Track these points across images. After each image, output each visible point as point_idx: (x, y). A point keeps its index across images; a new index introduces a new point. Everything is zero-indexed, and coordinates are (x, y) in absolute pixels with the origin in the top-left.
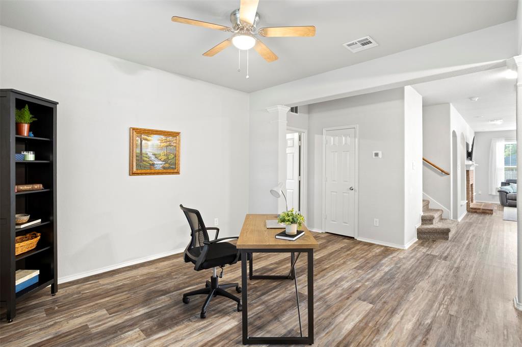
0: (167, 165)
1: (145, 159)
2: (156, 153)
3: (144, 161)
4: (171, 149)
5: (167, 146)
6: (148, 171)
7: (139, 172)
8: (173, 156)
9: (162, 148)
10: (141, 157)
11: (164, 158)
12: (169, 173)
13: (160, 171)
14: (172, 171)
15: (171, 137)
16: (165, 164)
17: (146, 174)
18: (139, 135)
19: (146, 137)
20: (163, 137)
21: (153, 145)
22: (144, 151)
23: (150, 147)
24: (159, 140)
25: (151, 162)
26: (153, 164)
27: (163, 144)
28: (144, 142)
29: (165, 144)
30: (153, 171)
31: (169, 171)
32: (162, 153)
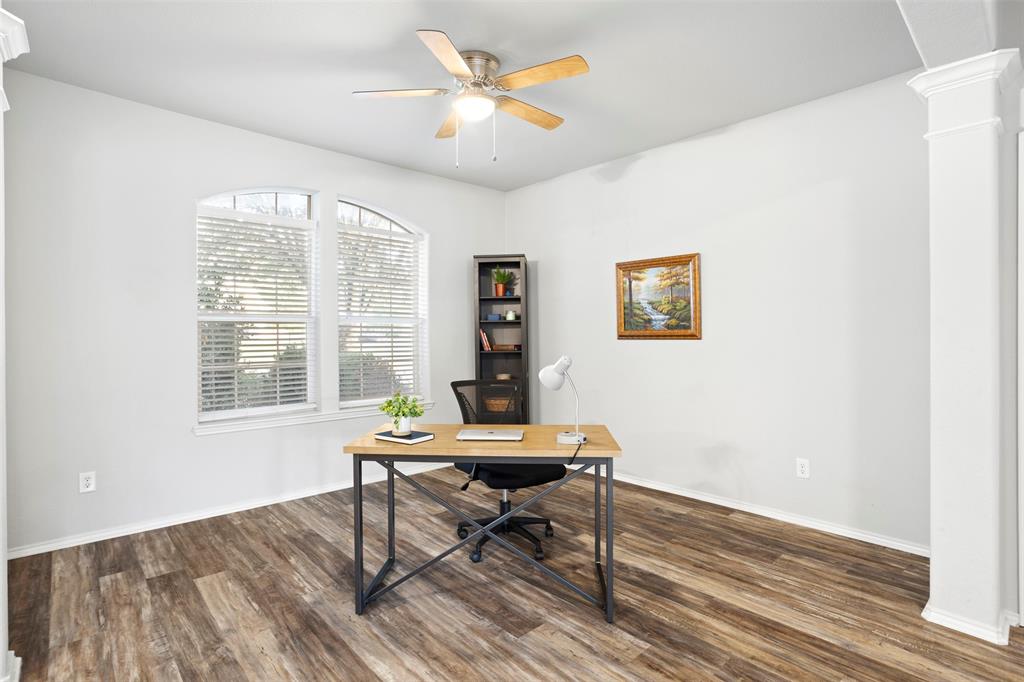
0: (674, 322)
1: (638, 312)
2: (653, 299)
3: (635, 315)
4: (679, 291)
5: (672, 285)
6: (642, 332)
7: (627, 333)
8: (684, 303)
9: (663, 290)
10: (631, 310)
11: (667, 308)
12: (678, 337)
13: (660, 333)
14: (682, 332)
15: (679, 267)
16: (669, 319)
17: (639, 337)
18: (627, 273)
19: (636, 274)
20: (664, 270)
21: (648, 287)
22: (634, 300)
23: (642, 291)
24: (657, 276)
25: (645, 317)
26: (650, 321)
27: (664, 283)
28: (634, 282)
29: (669, 282)
30: (648, 333)
31: (676, 332)
32: (663, 298)
